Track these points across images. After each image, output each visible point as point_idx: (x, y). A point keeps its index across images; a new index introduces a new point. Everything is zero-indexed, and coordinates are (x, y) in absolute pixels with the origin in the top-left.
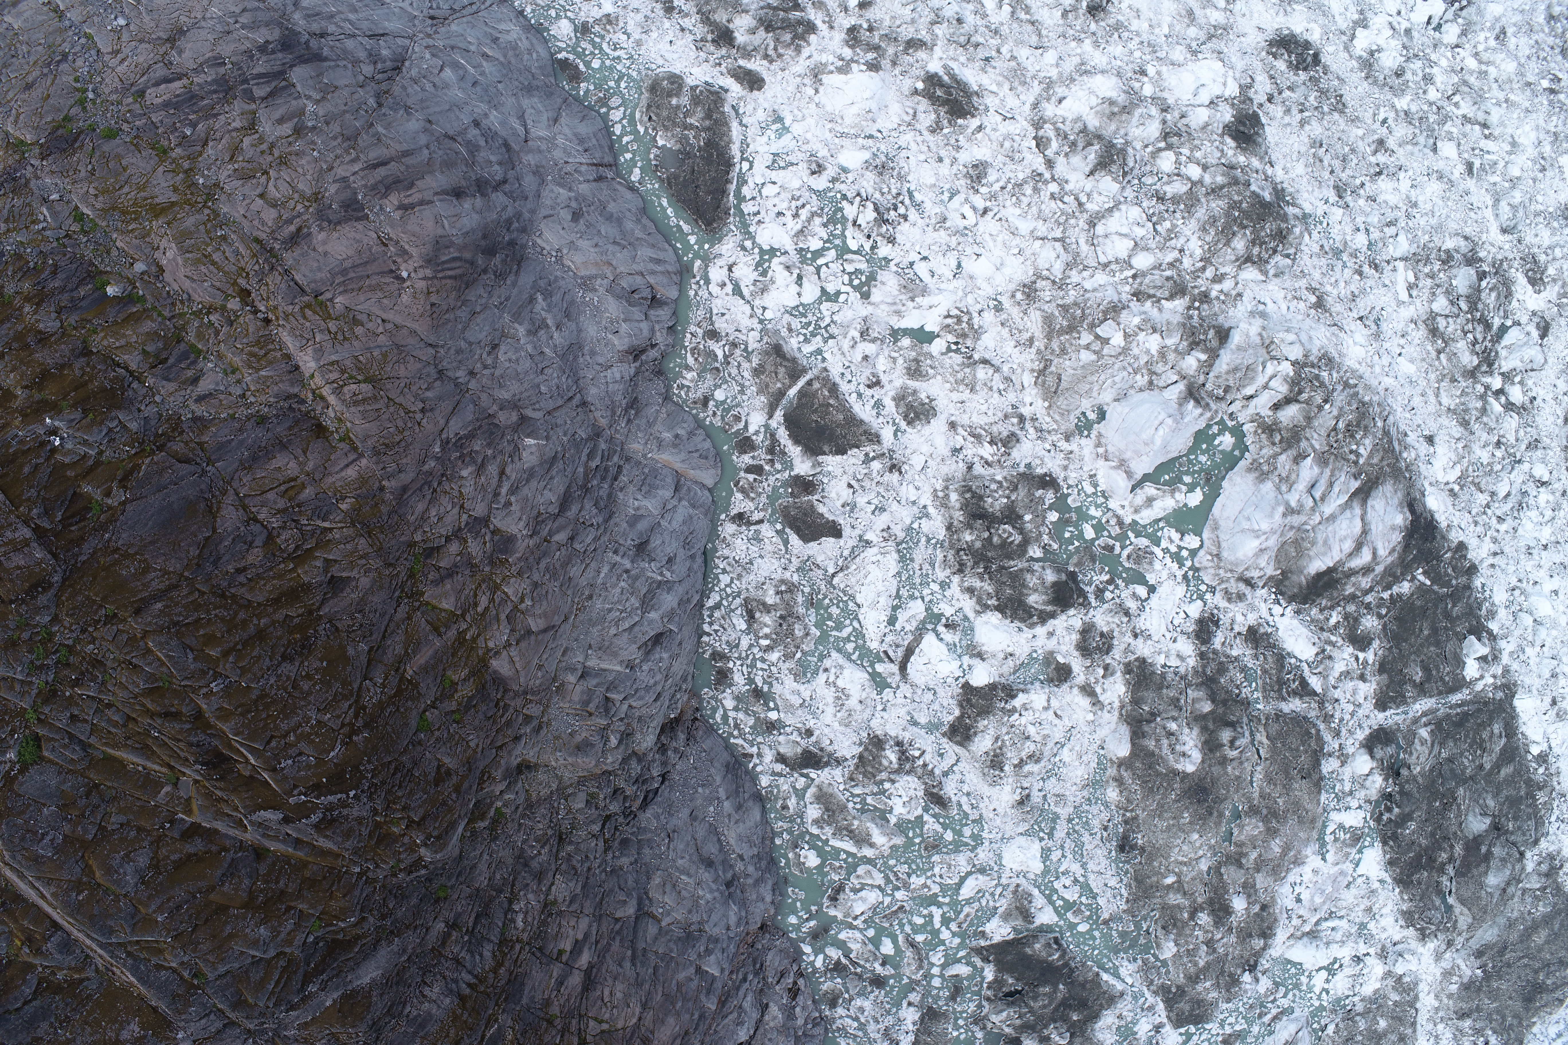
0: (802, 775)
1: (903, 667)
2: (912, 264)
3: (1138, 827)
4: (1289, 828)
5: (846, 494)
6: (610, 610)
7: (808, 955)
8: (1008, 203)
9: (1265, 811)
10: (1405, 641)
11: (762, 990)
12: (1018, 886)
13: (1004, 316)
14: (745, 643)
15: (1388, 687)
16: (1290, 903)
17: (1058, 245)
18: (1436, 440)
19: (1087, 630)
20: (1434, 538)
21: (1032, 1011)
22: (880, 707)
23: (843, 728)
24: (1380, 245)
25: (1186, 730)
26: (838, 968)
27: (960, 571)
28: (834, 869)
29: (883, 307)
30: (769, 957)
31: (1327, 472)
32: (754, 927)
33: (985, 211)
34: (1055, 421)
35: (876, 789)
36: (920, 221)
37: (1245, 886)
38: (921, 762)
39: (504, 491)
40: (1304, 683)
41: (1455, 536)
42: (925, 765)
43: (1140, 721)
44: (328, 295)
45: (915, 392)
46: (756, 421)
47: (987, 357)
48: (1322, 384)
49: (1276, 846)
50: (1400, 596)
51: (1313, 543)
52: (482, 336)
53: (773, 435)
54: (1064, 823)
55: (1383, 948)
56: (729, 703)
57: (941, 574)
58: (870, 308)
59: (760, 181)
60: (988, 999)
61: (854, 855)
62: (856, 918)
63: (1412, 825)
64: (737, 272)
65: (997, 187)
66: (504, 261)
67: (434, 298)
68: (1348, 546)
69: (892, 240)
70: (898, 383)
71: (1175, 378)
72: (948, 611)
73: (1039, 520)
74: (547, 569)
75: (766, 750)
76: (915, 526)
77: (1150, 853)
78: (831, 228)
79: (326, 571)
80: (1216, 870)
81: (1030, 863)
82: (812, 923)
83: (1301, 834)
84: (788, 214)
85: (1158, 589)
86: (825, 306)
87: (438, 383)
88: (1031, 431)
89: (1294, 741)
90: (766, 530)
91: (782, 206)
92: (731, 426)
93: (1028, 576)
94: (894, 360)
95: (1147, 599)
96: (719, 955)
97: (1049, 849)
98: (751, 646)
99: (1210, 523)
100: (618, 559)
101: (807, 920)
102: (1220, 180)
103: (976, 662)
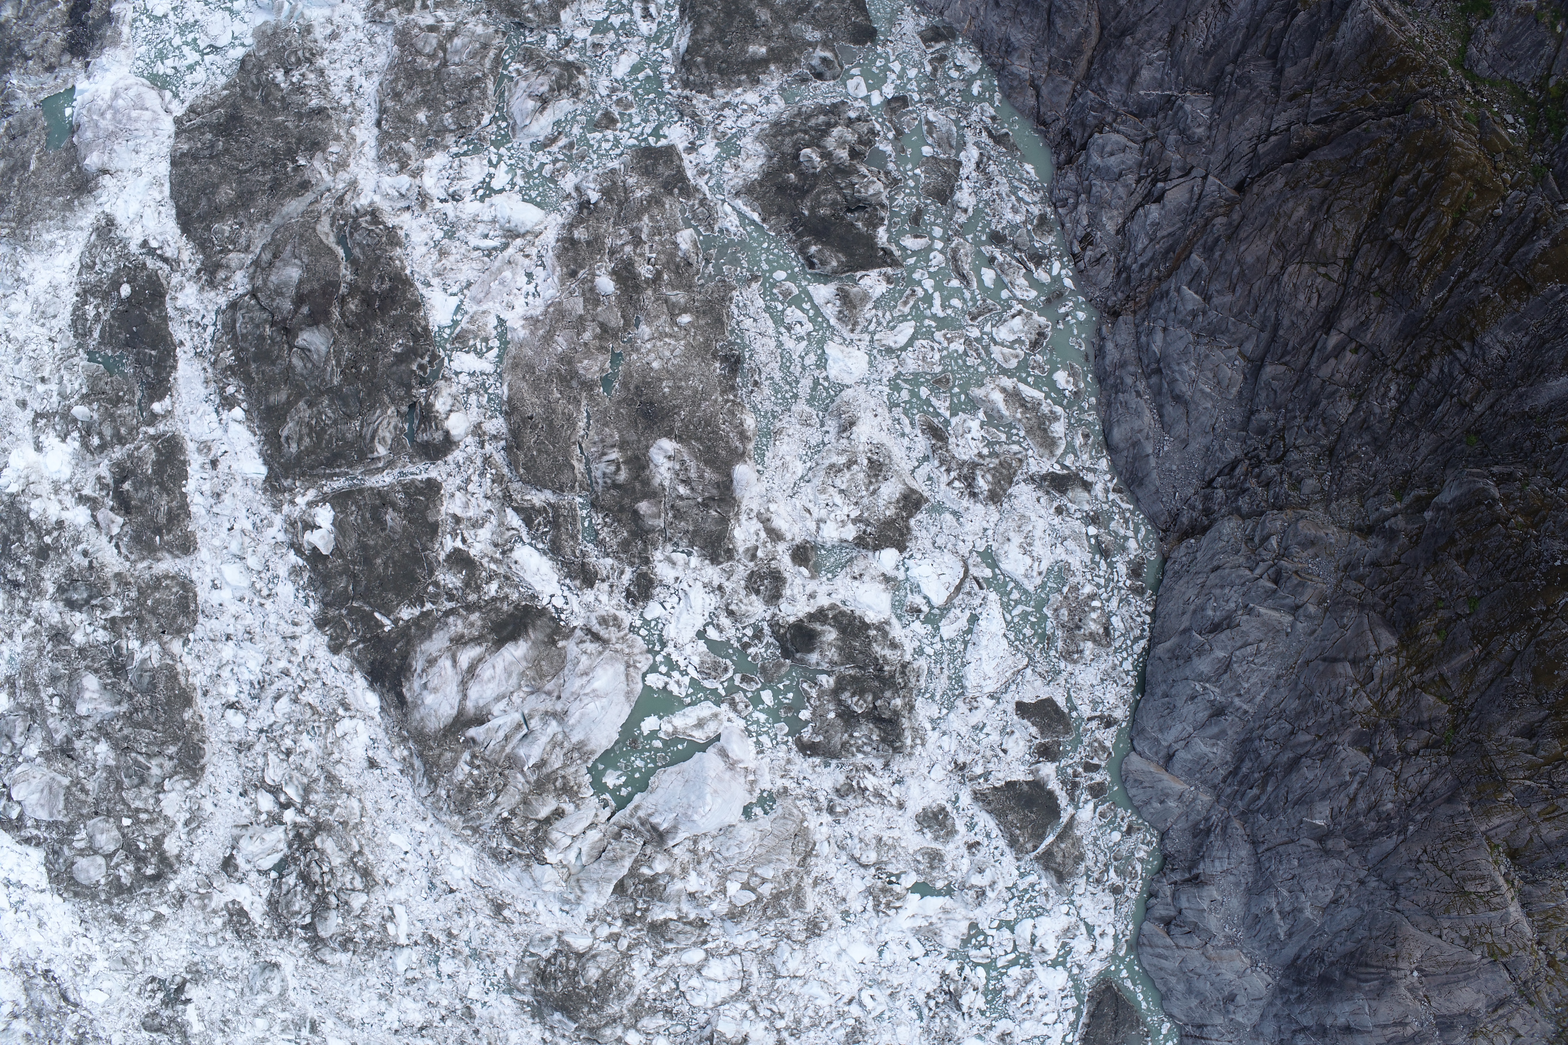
0: (1068, 468)
1: (966, 571)
2: (926, 954)
3: (720, 382)
4: (546, 363)
5: (1010, 743)
6: (1264, 664)
7: (1067, 276)
8: (827, 1009)
9: (574, 383)
10: (404, 555)
11: (1122, 249)
12: (852, 331)
13: (842, 908)
14: (1114, 603)
15: (427, 507)
16: (540, 273)
17: (784, 973)
18: (366, 764)
19: (774, 597)
20: (372, 664)
21: (839, 189)
22: (990, 533)
23: (1027, 514)
24: (424, 961)
25: (666, 483)
26: (1039, 258)
27: (904, 666)
28: (1040, 366)
29: (959, 917)
30: (1109, 280)
31: (508, 750)
32: (1126, 318)
33: (850, 1002)
34: (797, 807)
35: (997, 448)
36: (915, 993)
37: (597, 302)
38: (953, 474)
39: (1355, 785)
40: (528, 522)
41: (343, 661)
42: (948, 471)
43: (721, 500)
44: (1485, 961)
45: (936, 839)
46: (1086, 813)
47: (862, 870)
48: (511, 837)
49: (561, 343)
50: (412, 604)
51: (523, 674)
52: (1346, 911)
53: (1072, 800)
54: (801, 394)
55: (423, 205)
56: (1132, 544)
57: (922, 663)
58: (971, 915)
59: (1059, 1026)
60: (883, 206)
61: (1021, 380)
62: (1020, 312)
63: (395, 348)
64: (1088, 946)
65: (836, 1024)
66: (1311, 969)
67: (1392, 952)
68: (485, 671)
69: (944, 976)
70: (951, 846)
71: (676, 851)
72: (917, 626)
73: (819, 712)
74: (1324, 712)
75: (1101, 495)
76: (944, 711)
77: (705, 351)
78: (998, 986)
79: (1537, 746)
80: (631, 323)
81: (840, 355)
82: (1063, 310)
83: (530, 353)
84: (1037, 998)
85: (693, 634)
86: (1012, 916)
87: (1399, 881)
88: (822, 799)
89: (544, 462)
90: (1086, 710)
91: (1042, 1006)
92: (1109, 808)
93: (836, 658)
94: (953, 869)
95: (707, 624)
96: (1181, 307)
97: (818, 367)
98: (1108, 600)
99: (634, 699)
100: (1245, 707)
101: (1067, 314)
102: (608, 1032)
103: (891, 573)
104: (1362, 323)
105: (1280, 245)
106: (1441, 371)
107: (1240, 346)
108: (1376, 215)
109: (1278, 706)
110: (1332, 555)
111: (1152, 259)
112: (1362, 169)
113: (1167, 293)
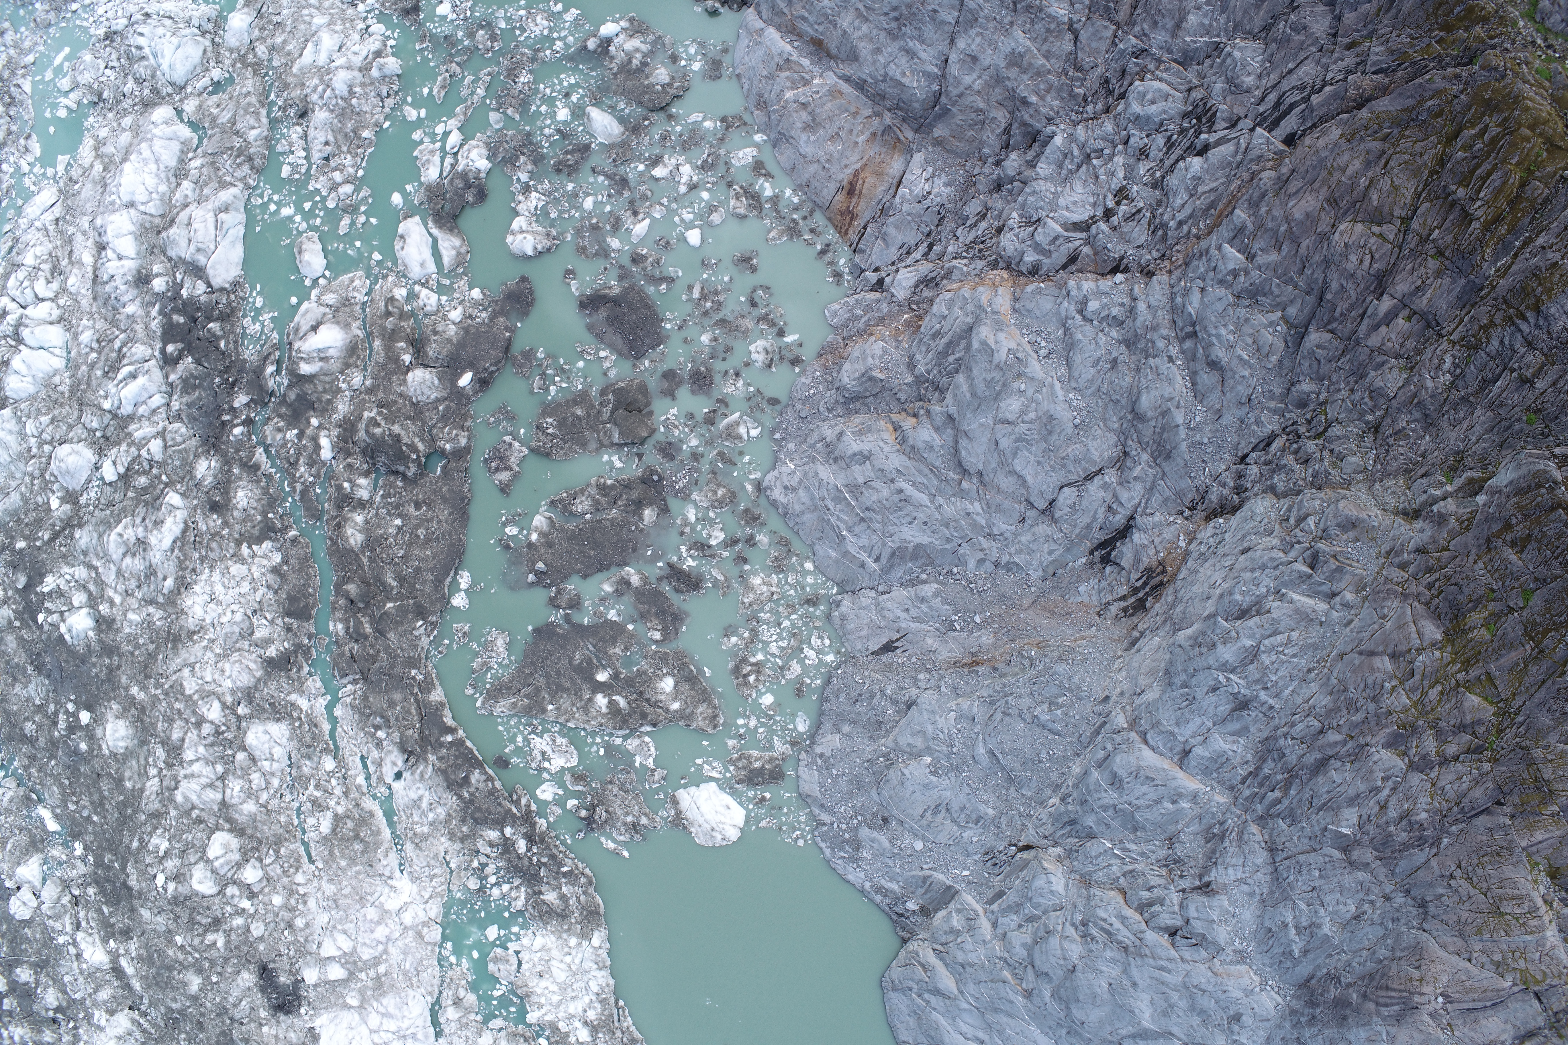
104: (1417, 288)
105: (1333, 201)
106: (1502, 343)
107: (1284, 310)
108: (1437, 172)
109: (1307, 701)
110: (1373, 539)
111: (1191, 216)
112: (1424, 121)
113: (1207, 251)
